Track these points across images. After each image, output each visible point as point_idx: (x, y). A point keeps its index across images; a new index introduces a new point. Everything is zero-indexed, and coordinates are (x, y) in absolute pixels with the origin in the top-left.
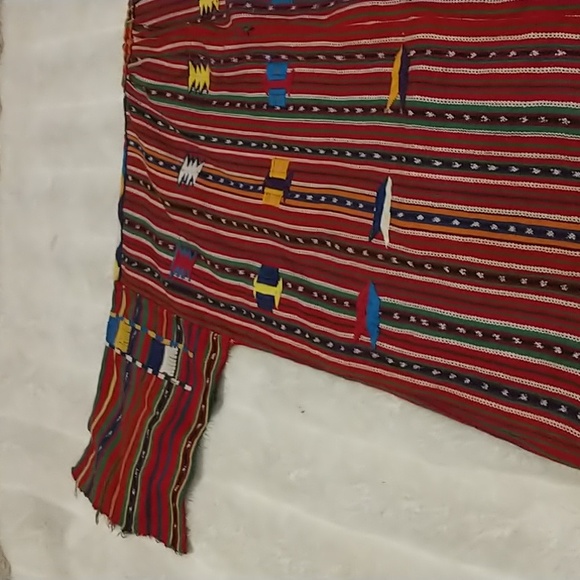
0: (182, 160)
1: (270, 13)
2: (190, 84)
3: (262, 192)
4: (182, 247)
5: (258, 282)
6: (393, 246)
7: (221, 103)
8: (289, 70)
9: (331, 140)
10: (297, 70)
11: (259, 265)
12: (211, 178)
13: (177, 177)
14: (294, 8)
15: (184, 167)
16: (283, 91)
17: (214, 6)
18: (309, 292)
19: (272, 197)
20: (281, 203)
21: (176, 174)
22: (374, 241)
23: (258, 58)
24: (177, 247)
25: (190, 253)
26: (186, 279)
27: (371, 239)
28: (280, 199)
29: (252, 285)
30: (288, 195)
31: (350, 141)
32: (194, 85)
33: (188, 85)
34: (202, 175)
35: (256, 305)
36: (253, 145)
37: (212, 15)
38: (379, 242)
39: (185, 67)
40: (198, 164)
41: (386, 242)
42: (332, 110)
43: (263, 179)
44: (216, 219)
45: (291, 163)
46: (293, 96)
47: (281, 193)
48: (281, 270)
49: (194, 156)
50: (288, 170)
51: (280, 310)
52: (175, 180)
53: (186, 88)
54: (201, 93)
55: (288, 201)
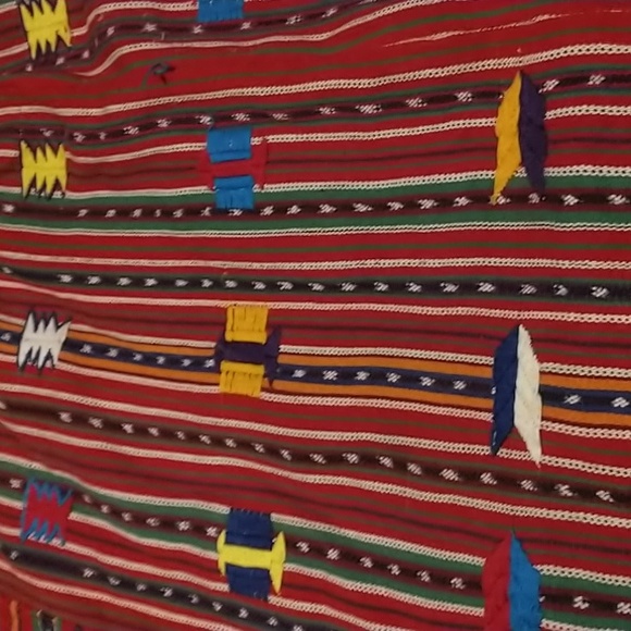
0: (20, 322)
1: (198, 38)
2: (26, 182)
3: (216, 370)
4: (41, 482)
5: (228, 542)
6: (553, 461)
7: (97, 213)
8: (256, 141)
9: (370, 263)
10: (272, 138)
11: (224, 510)
12: (87, 349)
13: (17, 354)
14: (246, 26)
15: (29, 333)
16: (248, 179)
17: (59, 39)
18: (351, 558)
19: (243, 379)
20: (263, 389)
21: (12, 348)
22: (503, 453)
23: (185, 123)
24: (31, 482)
25: (58, 492)
26: (56, 542)
27: (495, 450)
28: (259, 383)
29: (215, 549)
30: (277, 372)
31: (415, 263)
32: (33, 183)
33: (21, 185)
34: (70, 345)
35: (224, 587)
36: (181, 283)
37: (57, 55)
38: (516, 455)
39: (12, 153)
40: (58, 327)
41: (535, 453)
42: (361, 208)
43: (213, 344)
44: (112, 426)
45: (272, 312)
46: (270, 188)
47: (260, 370)
48: (275, 517)
49: (45, 312)
50: (268, 326)
51: (285, 595)
52: (12, 359)
53: (16, 190)
54: (50, 197)
55: (278, 384)
